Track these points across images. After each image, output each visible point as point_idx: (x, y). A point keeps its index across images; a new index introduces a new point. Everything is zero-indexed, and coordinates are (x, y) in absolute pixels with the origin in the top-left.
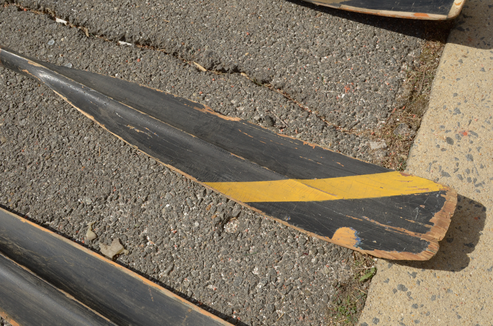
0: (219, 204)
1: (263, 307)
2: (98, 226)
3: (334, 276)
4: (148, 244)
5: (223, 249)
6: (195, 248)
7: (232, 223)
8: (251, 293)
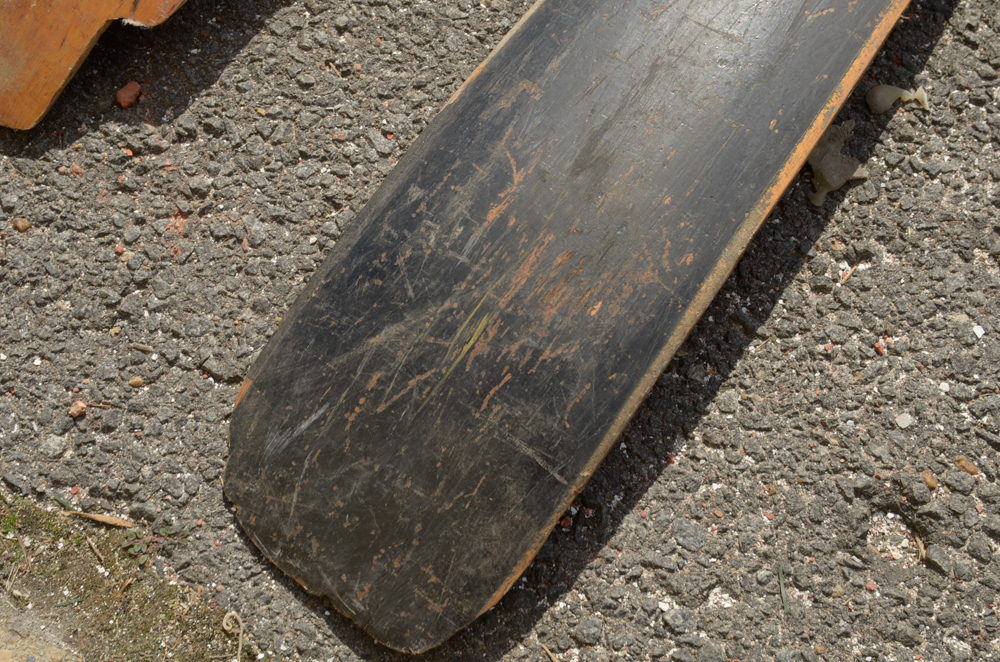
0: (980, 505)
1: (593, 606)
4: (844, 265)
5: (808, 497)
6: (819, 409)
7: (905, 543)
8: (647, 574)
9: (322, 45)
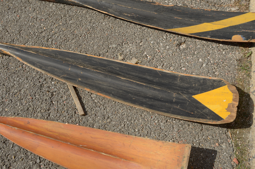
0: (175, 38)
1: (209, 72)
2: (123, 54)
3: (235, 57)
4: (148, 58)
5: (183, 54)
6: (171, 56)
7: (182, 45)
8: (202, 68)
9: (139, 133)
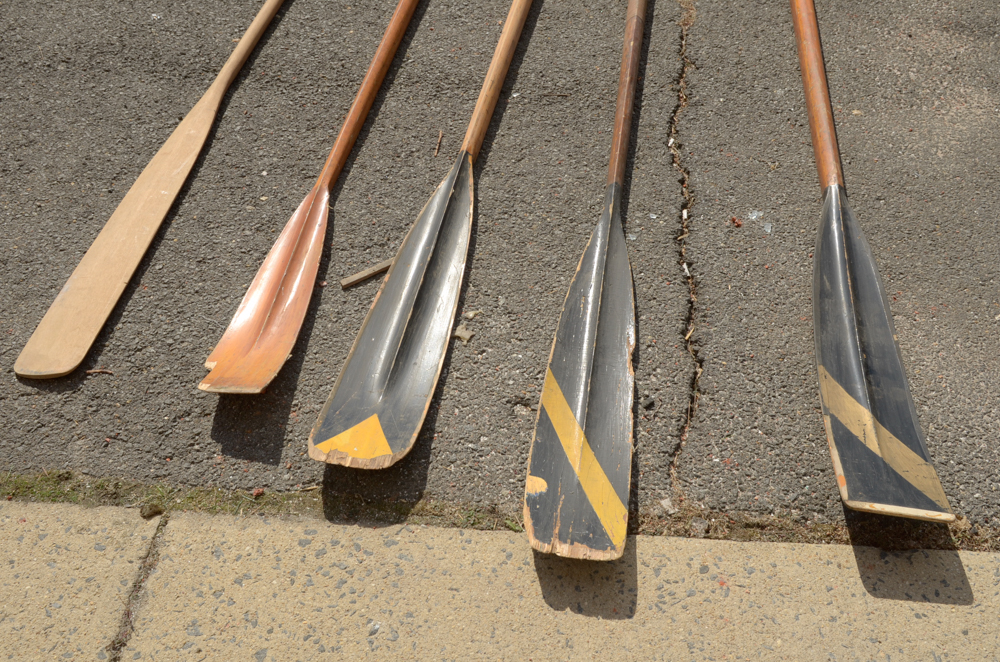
2: (481, 317)
3: (502, 501)
4: (479, 355)
6: (488, 389)
8: (462, 441)
